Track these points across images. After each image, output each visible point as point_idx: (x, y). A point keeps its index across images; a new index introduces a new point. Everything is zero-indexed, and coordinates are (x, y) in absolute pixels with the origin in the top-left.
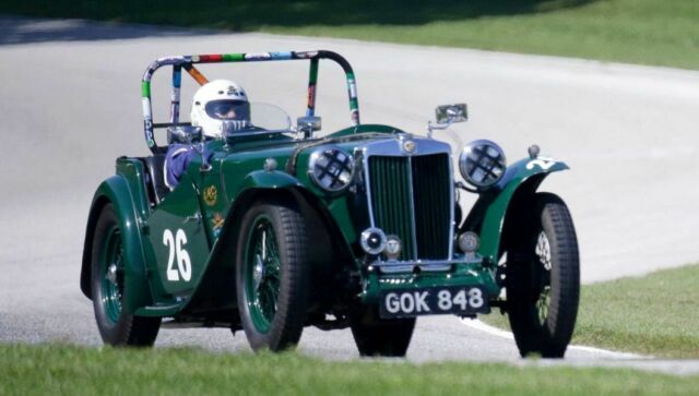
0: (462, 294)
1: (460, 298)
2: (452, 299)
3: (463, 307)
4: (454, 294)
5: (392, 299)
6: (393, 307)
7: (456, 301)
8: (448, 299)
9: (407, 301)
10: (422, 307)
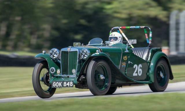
0: (69, 83)
2: (66, 84)
3: (69, 86)
5: (54, 83)
6: (54, 85)
7: (67, 84)
9: (57, 84)
10: (60, 85)
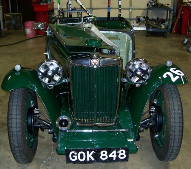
0: (114, 152)
1: (113, 155)
2: (108, 155)
3: (114, 159)
4: (109, 153)
5: (73, 154)
6: (74, 158)
7: (110, 156)
8: (106, 155)
9: (82, 155)
10: (90, 158)
